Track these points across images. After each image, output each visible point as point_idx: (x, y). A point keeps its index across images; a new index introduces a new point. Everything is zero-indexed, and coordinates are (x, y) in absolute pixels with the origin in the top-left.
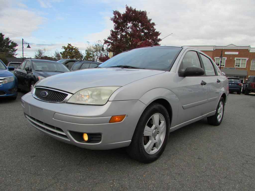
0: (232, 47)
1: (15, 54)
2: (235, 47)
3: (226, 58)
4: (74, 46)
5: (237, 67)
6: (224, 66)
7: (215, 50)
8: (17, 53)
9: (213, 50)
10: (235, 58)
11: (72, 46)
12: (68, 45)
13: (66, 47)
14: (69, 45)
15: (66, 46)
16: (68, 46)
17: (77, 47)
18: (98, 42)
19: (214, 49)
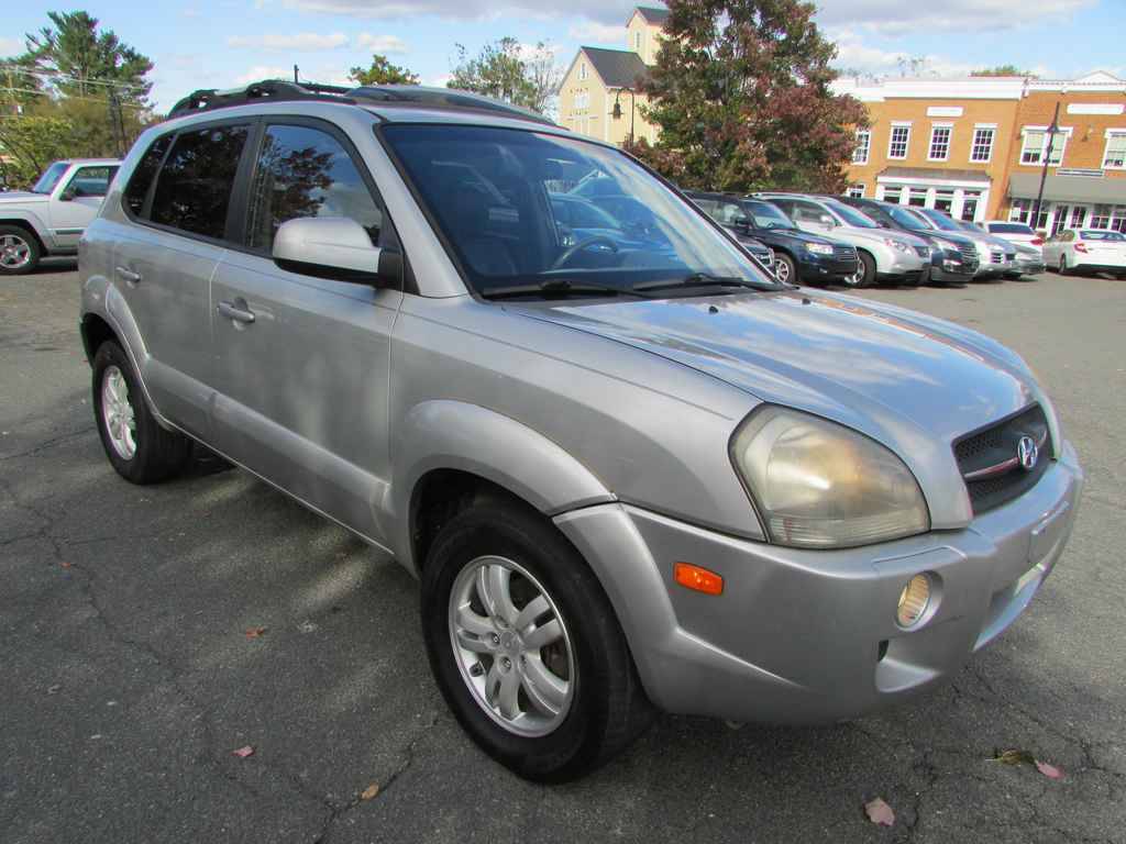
0: (1100, 84)
1: (146, 105)
2: (1114, 81)
3: (1071, 129)
4: (400, 69)
5: (1113, 167)
6: (1057, 162)
7: (1027, 94)
8: (155, 102)
9: (1019, 96)
10: (1109, 130)
11: (392, 64)
12: (373, 61)
13: (364, 74)
14: (380, 61)
15: (367, 68)
16: (374, 67)
17: (413, 72)
18: (500, 46)
19: (1023, 93)
